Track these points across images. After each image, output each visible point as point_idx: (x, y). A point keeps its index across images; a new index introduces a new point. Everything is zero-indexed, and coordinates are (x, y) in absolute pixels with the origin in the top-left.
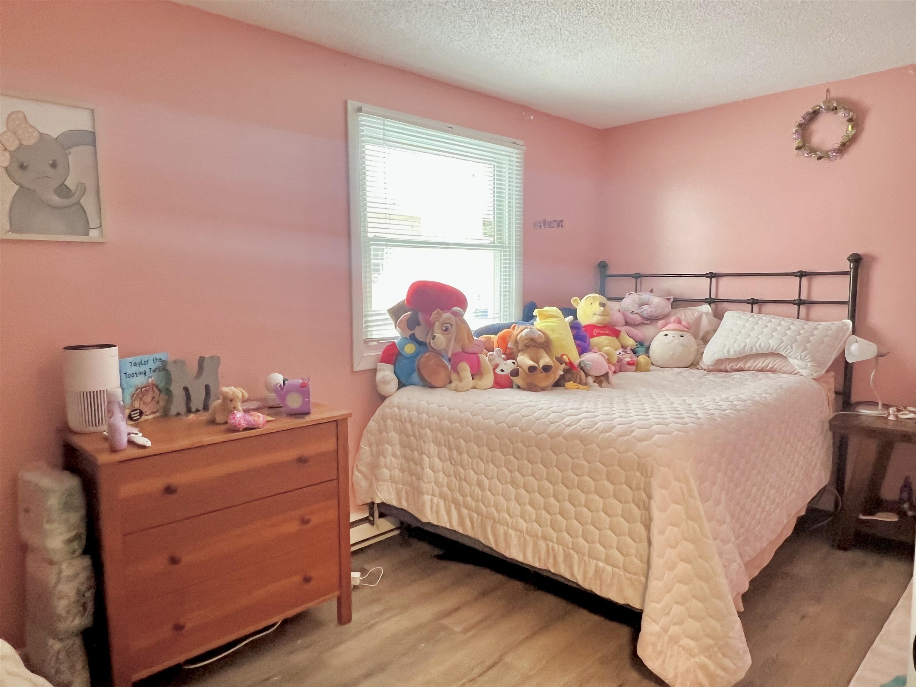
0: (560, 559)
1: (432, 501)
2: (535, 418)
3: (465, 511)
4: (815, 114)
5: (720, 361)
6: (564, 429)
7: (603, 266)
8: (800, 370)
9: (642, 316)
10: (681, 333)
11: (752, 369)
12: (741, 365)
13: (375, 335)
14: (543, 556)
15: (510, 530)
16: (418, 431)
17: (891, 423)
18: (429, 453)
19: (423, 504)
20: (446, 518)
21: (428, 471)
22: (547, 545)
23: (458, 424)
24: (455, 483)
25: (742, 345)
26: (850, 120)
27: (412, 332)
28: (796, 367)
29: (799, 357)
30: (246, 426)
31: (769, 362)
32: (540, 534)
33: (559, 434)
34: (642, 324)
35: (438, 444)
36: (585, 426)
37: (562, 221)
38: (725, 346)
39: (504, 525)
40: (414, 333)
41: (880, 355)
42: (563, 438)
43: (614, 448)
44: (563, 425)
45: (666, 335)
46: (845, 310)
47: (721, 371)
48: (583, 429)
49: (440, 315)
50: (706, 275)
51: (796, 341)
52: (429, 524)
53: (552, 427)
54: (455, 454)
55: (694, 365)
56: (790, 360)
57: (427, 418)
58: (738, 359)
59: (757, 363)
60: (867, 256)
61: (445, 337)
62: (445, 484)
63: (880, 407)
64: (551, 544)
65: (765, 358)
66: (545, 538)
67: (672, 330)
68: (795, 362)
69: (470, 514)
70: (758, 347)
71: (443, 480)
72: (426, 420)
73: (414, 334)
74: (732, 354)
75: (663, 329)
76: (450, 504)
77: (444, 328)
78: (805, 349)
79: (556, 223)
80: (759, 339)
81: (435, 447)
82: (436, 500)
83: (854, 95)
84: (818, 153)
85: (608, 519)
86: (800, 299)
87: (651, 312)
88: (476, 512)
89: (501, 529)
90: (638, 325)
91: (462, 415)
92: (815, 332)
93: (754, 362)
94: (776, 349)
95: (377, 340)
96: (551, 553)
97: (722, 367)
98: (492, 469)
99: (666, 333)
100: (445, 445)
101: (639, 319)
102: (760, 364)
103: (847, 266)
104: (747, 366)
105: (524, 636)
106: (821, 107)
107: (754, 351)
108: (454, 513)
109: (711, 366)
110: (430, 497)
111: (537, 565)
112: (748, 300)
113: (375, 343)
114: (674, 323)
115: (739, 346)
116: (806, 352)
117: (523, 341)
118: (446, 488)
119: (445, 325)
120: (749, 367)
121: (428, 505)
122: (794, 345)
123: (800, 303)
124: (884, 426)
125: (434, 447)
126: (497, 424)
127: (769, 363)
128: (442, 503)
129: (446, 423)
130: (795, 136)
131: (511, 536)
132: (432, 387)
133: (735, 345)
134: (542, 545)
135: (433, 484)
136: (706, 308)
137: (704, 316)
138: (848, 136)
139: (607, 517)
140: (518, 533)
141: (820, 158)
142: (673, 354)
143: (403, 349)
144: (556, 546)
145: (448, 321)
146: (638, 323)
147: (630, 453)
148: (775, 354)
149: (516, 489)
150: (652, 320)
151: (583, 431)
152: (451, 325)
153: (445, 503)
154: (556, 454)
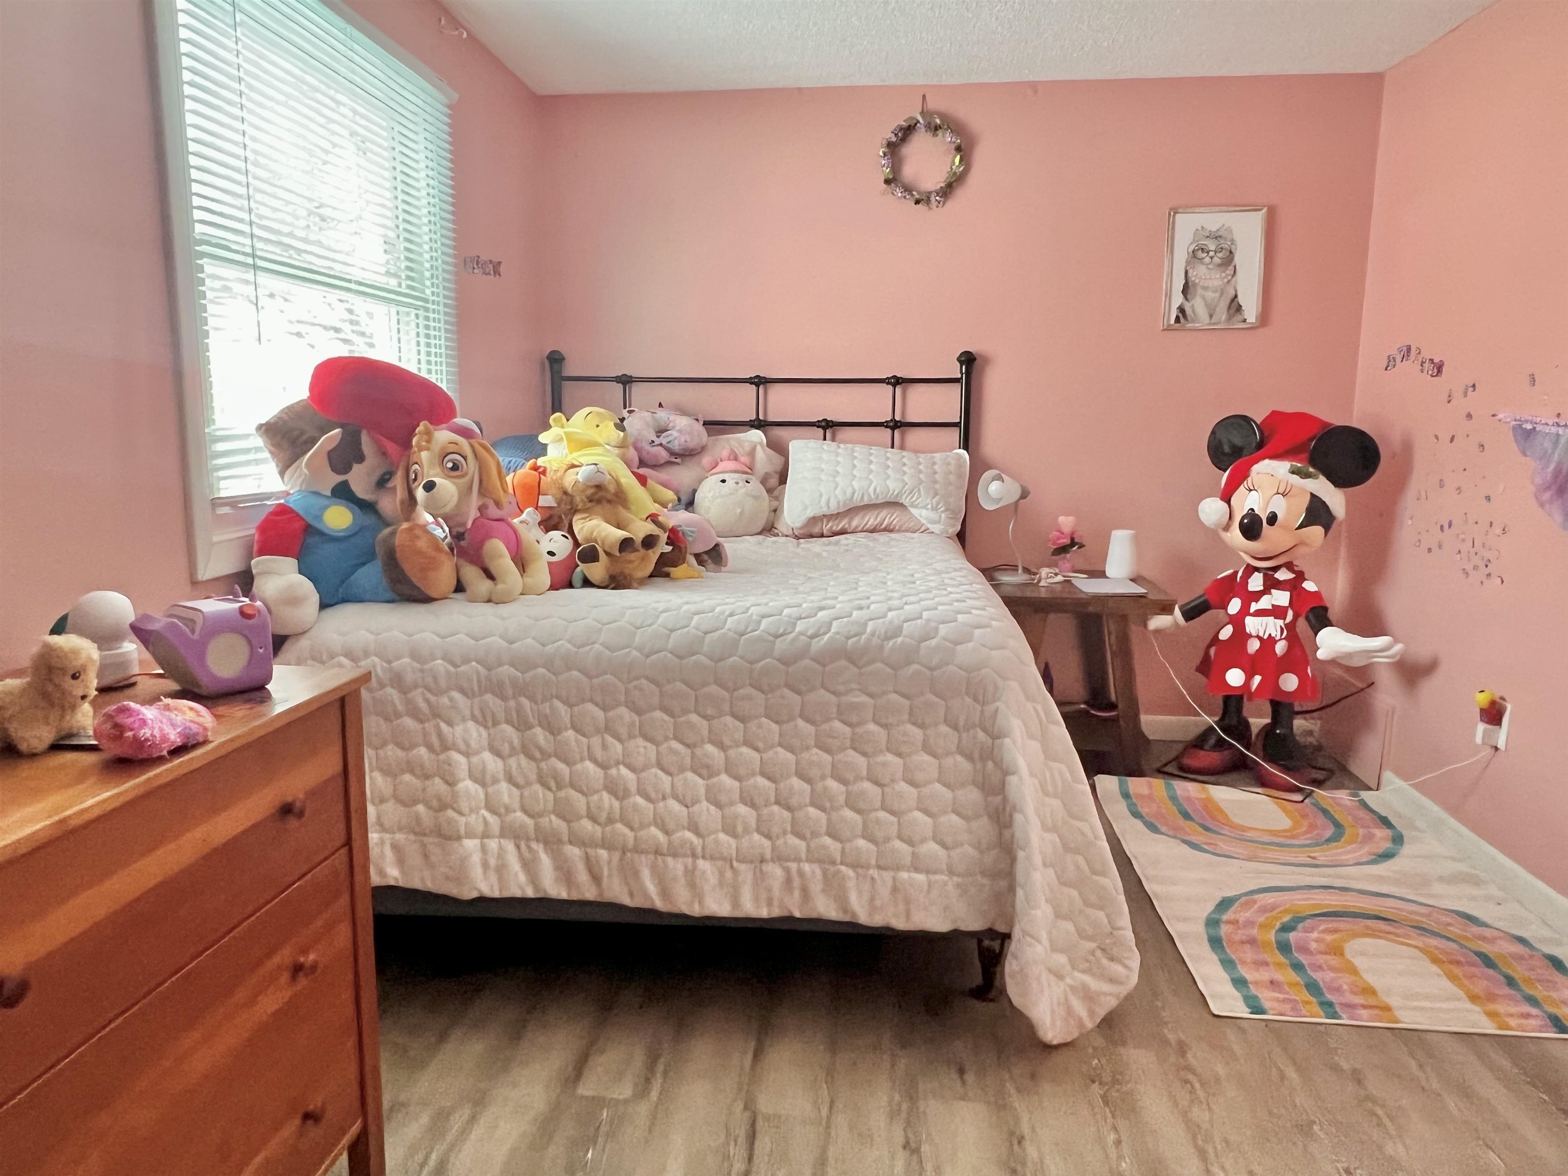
0: (816, 887)
1: (484, 849)
2: (735, 633)
3: (574, 852)
4: (907, 131)
5: (814, 520)
6: (809, 644)
7: (555, 360)
8: (929, 526)
9: (667, 449)
10: (745, 476)
11: (860, 529)
12: (843, 524)
13: (228, 488)
14: (776, 892)
15: (701, 863)
16: (427, 701)
17: (1043, 590)
18: (468, 745)
19: (464, 860)
20: (522, 878)
21: (467, 785)
22: (787, 871)
23: (541, 670)
24: (542, 796)
25: (849, 492)
26: (958, 149)
27: (340, 478)
28: (923, 521)
29: (929, 506)
30: (179, 742)
31: (886, 517)
32: (768, 855)
33: (803, 653)
34: (669, 463)
35: (486, 720)
36: (849, 631)
37: (499, 263)
38: (821, 495)
39: (685, 856)
40: (347, 480)
41: (1024, 495)
42: (814, 659)
43: (919, 663)
44: (803, 638)
45: (723, 481)
46: (954, 435)
47: (812, 536)
48: (848, 638)
49: (429, 434)
50: (749, 381)
51: (921, 482)
52: (482, 900)
53: (780, 646)
54: (540, 735)
55: (769, 529)
56: (913, 511)
57: (451, 669)
58: (837, 516)
59: (867, 519)
60: (982, 357)
61: (454, 483)
62: (516, 805)
63: (1020, 571)
64: (793, 866)
65: (876, 512)
66: (779, 858)
67: (731, 472)
68: (922, 514)
69: (586, 853)
70: (872, 494)
71: (510, 796)
72: (448, 673)
73: (345, 484)
74: (833, 508)
75: (713, 471)
76: (534, 845)
77: (450, 465)
78: (936, 494)
79: (491, 266)
80: (871, 482)
81: (482, 729)
82: (493, 844)
83: (962, 111)
84: (914, 193)
85: (913, 791)
86: (893, 420)
87: (686, 441)
88: (603, 846)
89: (676, 866)
90: (661, 466)
91: (550, 648)
92: (936, 467)
93: (863, 518)
94: (897, 495)
95: (233, 502)
96: (797, 882)
97: (816, 530)
98: (642, 749)
99: (722, 476)
100: (508, 722)
101: (664, 455)
102: (872, 520)
103: (955, 371)
104: (855, 523)
105: (750, 1056)
106: (918, 122)
107: (866, 501)
108: (545, 861)
109: (800, 528)
110: (477, 842)
111: (764, 913)
112: (819, 421)
113: (226, 510)
114: (729, 459)
115: (845, 493)
116: (938, 497)
117: (583, 491)
118: (519, 814)
119: (446, 459)
120: (857, 527)
121: (476, 859)
122: (921, 487)
123: (895, 425)
124: (1035, 595)
125: (478, 732)
126: (648, 656)
127: (884, 520)
128: (509, 846)
129: (506, 670)
130: (883, 162)
131: (704, 872)
132: (426, 599)
133: (838, 491)
134: (776, 872)
135: (484, 812)
136: (757, 435)
137: (759, 448)
138: (955, 173)
139: (911, 789)
140: (720, 863)
141: (917, 202)
142: (742, 513)
143: (319, 517)
144: (807, 867)
145: (452, 448)
146: (662, 461)
147: (952, 668)
148: (894, 504)
149: (710, 776)
150: (686, 455)
151: (850, 642)
152: (465, 458)
153: (518, 847)
154: (799, 693)
